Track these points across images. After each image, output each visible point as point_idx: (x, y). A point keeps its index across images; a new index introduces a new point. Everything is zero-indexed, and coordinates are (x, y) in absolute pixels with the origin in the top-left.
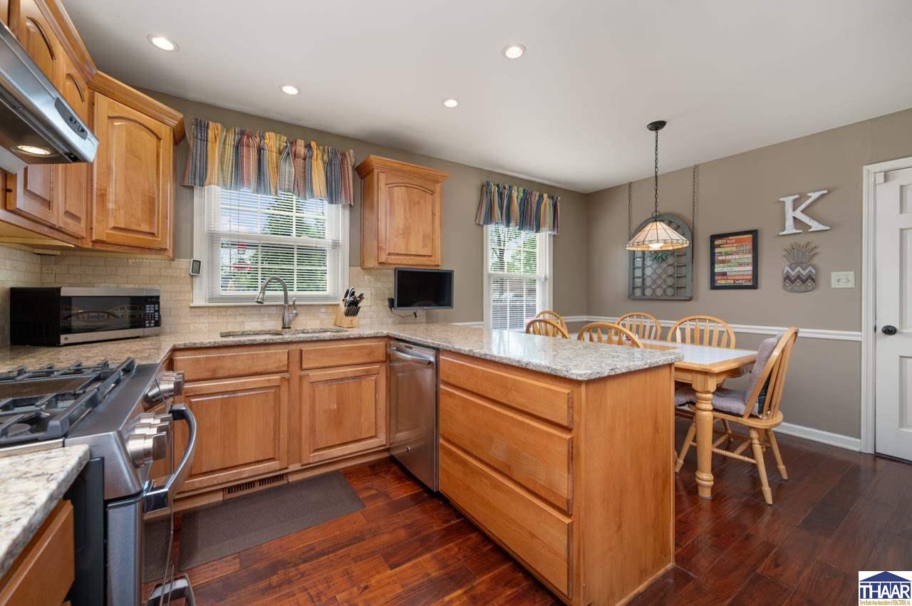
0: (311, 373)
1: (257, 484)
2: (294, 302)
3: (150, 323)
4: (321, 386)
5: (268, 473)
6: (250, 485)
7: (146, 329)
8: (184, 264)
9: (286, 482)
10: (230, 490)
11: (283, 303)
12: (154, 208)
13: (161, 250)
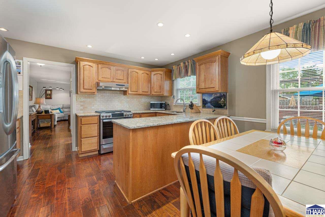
3: (163, 108)
11: (183, 105)
12: (161, 87)
13: (162, 94)
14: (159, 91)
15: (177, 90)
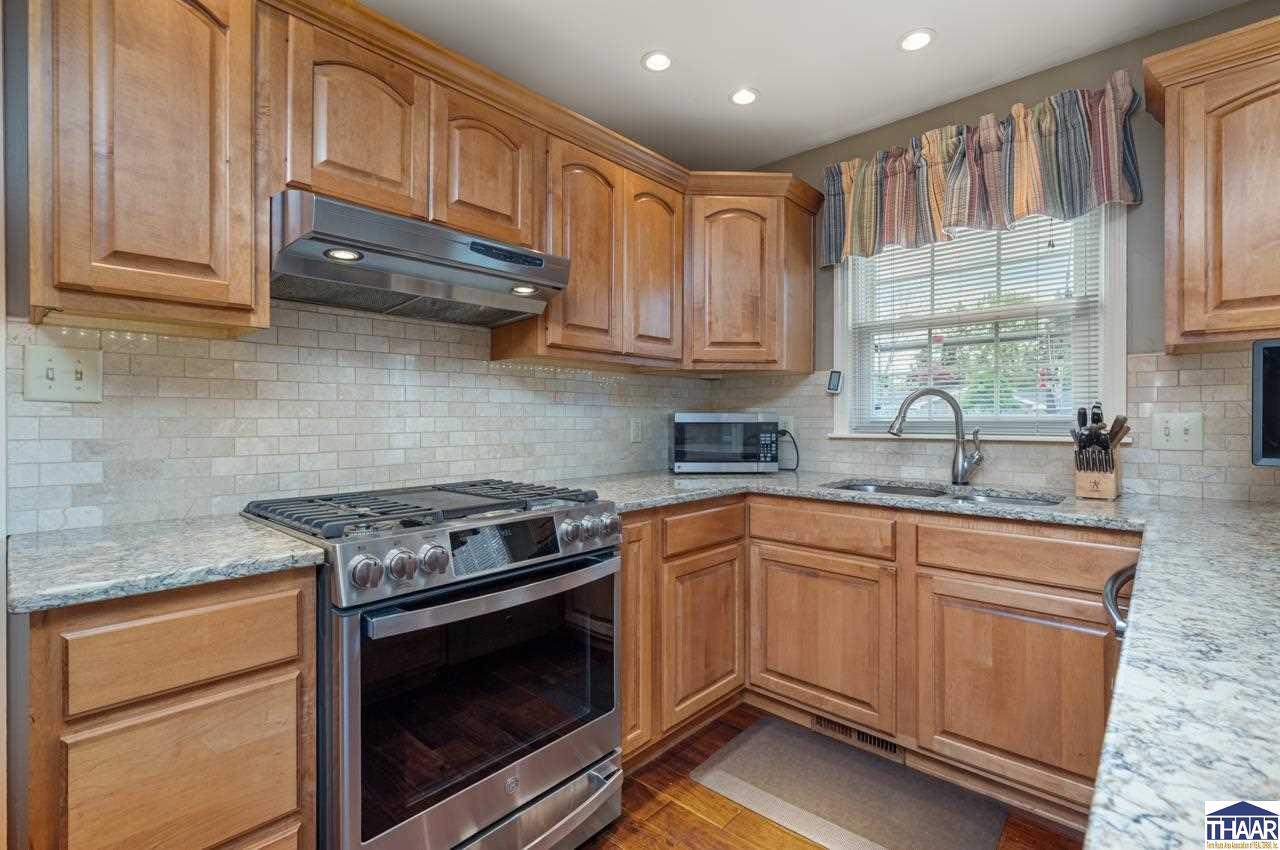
0: (937, 574)
1: (855, 736)
2: (976, 433)
3: (765, 457)
4: (958, 610)
5: (867, 726)
6: (846, 730)
7: (761, 464)
8: (822, 377)
9: (900, 761)
10: (819, 719)
11: (954, 437)
12: (756, 308)
13: (768, 362)
14: (746, 337)
15: (862, 335)
